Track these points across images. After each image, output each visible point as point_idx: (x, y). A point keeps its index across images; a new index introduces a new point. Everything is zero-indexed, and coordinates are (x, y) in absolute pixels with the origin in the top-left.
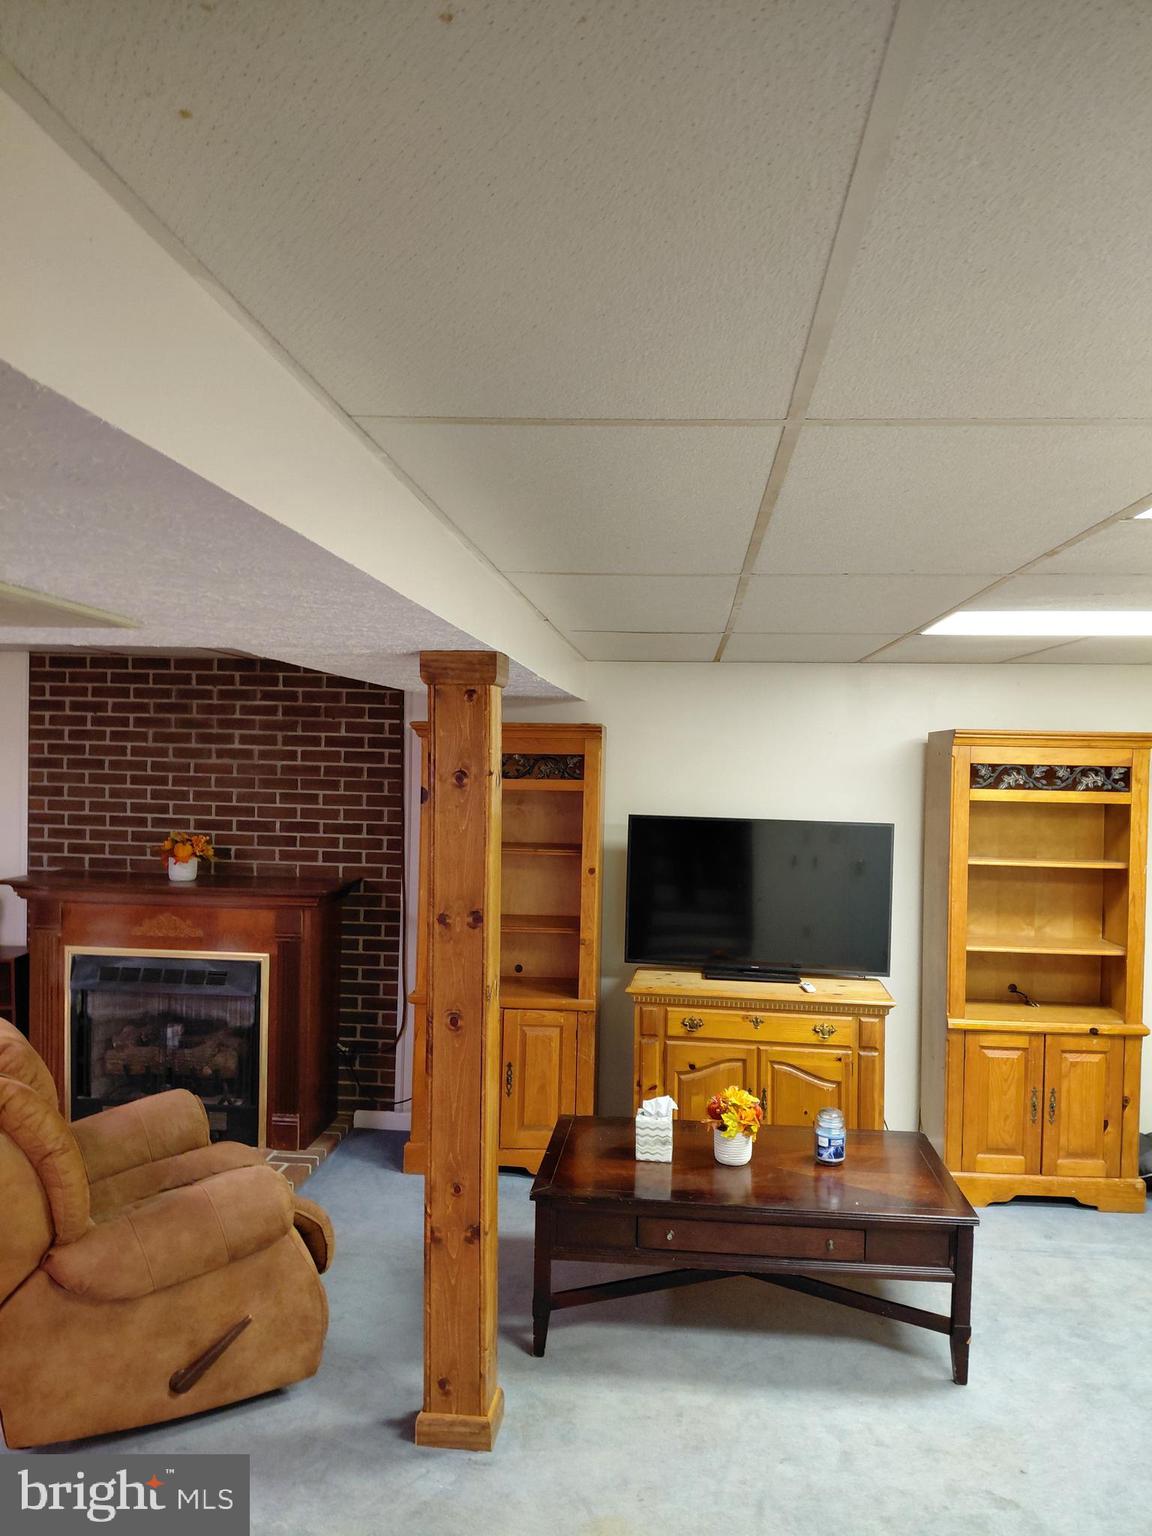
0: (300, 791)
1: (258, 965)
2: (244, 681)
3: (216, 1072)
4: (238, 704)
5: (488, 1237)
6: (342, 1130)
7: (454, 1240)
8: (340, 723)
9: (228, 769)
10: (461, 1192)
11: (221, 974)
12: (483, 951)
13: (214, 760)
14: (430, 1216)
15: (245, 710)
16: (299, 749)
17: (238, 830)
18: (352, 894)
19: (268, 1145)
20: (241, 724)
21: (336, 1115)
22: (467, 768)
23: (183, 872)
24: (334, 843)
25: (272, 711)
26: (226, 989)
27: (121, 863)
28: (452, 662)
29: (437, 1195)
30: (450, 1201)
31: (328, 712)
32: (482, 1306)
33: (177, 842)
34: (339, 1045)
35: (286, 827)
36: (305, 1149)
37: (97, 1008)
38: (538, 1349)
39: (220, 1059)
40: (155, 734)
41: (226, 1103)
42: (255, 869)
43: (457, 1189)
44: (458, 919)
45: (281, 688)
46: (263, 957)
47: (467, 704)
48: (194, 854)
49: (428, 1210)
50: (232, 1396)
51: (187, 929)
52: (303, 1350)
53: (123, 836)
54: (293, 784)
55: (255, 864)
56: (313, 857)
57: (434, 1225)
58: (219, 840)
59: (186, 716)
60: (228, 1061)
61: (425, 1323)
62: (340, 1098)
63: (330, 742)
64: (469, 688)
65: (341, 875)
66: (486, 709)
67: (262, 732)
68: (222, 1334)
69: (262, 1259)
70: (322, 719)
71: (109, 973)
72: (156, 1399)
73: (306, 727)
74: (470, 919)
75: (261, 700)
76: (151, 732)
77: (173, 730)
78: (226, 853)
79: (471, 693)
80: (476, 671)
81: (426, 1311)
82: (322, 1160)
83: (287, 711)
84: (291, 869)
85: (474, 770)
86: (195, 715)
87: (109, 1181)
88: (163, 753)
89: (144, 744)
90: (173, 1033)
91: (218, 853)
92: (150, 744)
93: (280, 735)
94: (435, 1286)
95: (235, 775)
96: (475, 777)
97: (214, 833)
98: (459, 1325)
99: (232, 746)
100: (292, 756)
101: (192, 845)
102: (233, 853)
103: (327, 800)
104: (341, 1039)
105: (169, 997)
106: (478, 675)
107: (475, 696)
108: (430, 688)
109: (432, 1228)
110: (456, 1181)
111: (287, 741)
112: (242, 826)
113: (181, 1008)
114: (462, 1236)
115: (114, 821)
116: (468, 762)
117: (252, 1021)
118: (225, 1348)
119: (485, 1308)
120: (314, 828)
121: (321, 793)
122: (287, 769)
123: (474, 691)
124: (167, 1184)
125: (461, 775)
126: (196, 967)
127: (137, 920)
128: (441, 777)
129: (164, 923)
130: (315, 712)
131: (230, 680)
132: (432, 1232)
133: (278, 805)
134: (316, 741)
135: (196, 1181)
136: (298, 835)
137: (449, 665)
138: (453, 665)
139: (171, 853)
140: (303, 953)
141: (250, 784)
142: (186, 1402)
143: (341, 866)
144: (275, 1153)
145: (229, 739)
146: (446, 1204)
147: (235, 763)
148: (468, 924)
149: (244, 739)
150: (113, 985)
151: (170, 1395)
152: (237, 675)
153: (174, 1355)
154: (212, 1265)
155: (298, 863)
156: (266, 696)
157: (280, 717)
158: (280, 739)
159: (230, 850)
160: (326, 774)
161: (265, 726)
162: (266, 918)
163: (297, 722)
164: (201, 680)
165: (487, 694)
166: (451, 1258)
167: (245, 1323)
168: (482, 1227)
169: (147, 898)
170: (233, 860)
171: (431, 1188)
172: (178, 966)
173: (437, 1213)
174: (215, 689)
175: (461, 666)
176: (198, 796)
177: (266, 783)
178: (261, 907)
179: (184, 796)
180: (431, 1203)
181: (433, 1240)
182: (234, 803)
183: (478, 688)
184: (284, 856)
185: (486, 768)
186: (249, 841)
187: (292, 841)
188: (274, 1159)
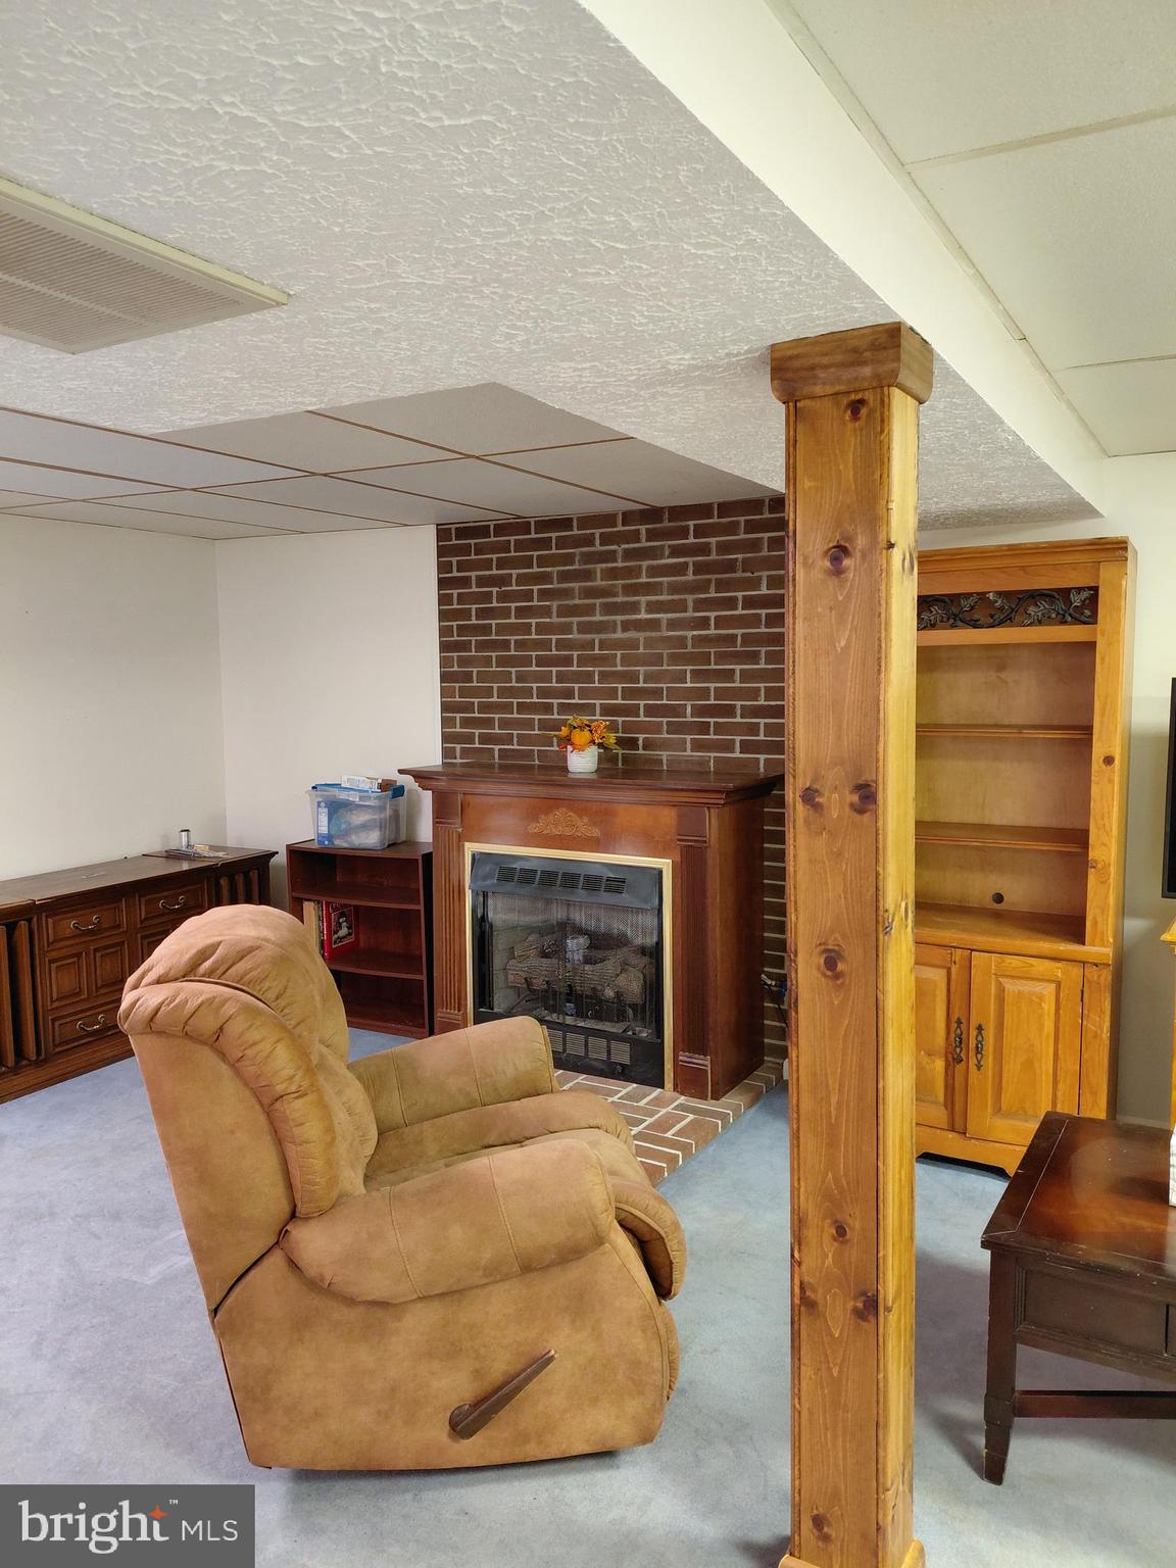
0: (713, 667)
1: (660, 872)
2: (652, 535)
3: (618, 995)
4: (645, 564)
5: (893, 1317)
6: (768, 1082)
7: (838, 1310)
8: (760, 579)
9: (634, 645)
10: (848, 1237)
11: (616, 882)
12: (876, 852)
13: (619, 635)
14: (800, 1264)
15: (654, 571)
16: (712, 615)
17: (645, 716)
18: (775, 792)
19: (675, 1089)
20: (648, 589)
21: (762, 1062)
22: (849, 539)
23: (582, 762)
24: (753, 729)
25: (680, 569)
26: (624, 898)
27: (528, 754)
28: (826, 354)
29: (810, 1234)
30: (831, 1248)
31: (747, 565)
32: (881, 1419)
33: (575, 728)
34: (763, 976)
35: (700, 711)
36: (718, 1100)
37: (500, 913)
38: (993, 1469)
39: (622, 980)
40: (559, 606)
41: (630, 1033)
42: (665, 762)
43: (841, 1231)
44: (835, 796)
45: (691, 540)
46: (665, 864)
47: (850, 426)
48: (593, 742)
49: (796, 1255)
50: (533, 1451)
51: (584, 827)
52: (633, 1406)
53: (529, 724)
54: (705, 658)
55: (664, 755)
56: (728, 746)
57: (806, 1279)
58: (627, 727)
59: (589, 584)
60: (632, 985)
61: (793, 1426)
62: (766, 1040)
63: (749, 603)
64: (853, 397)
65: (762, 770)
66: (882, 431)
67: (670, 597)
68: (519, 1367)
69: (575, 1272)
70: (739, 575)
71: (508, 874)
72: (432, 1437)
73: (722, 586)
74: (855, 798)
75: (669, 557)
76: (555, 605)
77: (577, 601)
78: (631, 743)
79: (856, 407)
80: (864, 363)
81: (793, 1406)
82: (737, 1116)
83: (699, 569)
84: (704, 763)
85: (861, 542)
86: (599, 583)
87: (426, 1125)
88: (566, 629)
89: (548, 620)
90: (576, 946)
91: (620, 742)
92: (555, 620)
93: (690, 598)
94: (807, 1372)
95: (641, 650)
96: (864, 556)
97: (620, 719)
98: (844, 1441)
99: (639, 617)
100: (704, 623)
101: (591, 731)
102: (640, 742)
103: (746, 676)
104: (766, 969)
105: (568, 904)
106: (867, 371)
107: (864, 411)
108: (788, 408)
109: (801, 1283)
110: (838, 1217)
111: (700, 605)
112: (650, 711)
113: (579, 917)
114: (850, 1305)
115: (522, 707)
116: (850, 528)
117: (655, 939)
118: (518, 1389)
119: (886, 1426)
120: (729, 711)
121: (738, 667)
122: (699, 640)
123: (862, 402)
124: (492, 1139)
125: (839, 553)
126: (594, 872)
127: (532, 815)
128: (805, 558)
129: (559, 821)
130: (730, 566)
131: (635, 536)
132: (802, 1287)
133: (689, 685)
134: (731, 603)
135: (528, 1139)
136: (712, 720)
137: (817, 360)
138: (825, 360)
139: (568, 740)
140: (710, 862)
141: (658, 660)
142: (469, 1450)
143: (762, 757)
144: (682, 1099)
145: (634, 608)
146: (823, 1253)
147: (641, 636)
148: (852, 805)
149: (652, 607)
150: (509, 887)
151: (450, 1436)
152: (643, 528)
153: (456, 1386)
154: (495, 1274)
155: (713, 755)
156: (676, 552)
157: (690, 577)
158: (690, 604)
159: (637, 739)
160: (744, 643)
161: (674, 589)
162: (668, 817)
163: (710, 581)
164: (606, 539)
165: (884, 404)
166: (831, 1335)
167: (545, 1361)
168: (881, 1296)
169: (542, 791)
170: (641, 751)
171: (800, 1220)
172: (573, 870)
173: (810, 1262)
174: (619, 549)
175: (839, 358)
176: (604, 676)
177: (675, 659)
178: (659, 804)
179: (589, 677)
180: (800, 1245)
181: (804, 1304)
182: (641, 685)
183: (868, 396)
184: (698, 746)
185: (882, 537)
186: (658, 728)
187: (704, 728)
188: (681, 1107)
